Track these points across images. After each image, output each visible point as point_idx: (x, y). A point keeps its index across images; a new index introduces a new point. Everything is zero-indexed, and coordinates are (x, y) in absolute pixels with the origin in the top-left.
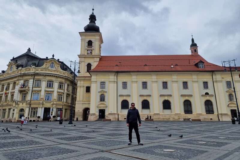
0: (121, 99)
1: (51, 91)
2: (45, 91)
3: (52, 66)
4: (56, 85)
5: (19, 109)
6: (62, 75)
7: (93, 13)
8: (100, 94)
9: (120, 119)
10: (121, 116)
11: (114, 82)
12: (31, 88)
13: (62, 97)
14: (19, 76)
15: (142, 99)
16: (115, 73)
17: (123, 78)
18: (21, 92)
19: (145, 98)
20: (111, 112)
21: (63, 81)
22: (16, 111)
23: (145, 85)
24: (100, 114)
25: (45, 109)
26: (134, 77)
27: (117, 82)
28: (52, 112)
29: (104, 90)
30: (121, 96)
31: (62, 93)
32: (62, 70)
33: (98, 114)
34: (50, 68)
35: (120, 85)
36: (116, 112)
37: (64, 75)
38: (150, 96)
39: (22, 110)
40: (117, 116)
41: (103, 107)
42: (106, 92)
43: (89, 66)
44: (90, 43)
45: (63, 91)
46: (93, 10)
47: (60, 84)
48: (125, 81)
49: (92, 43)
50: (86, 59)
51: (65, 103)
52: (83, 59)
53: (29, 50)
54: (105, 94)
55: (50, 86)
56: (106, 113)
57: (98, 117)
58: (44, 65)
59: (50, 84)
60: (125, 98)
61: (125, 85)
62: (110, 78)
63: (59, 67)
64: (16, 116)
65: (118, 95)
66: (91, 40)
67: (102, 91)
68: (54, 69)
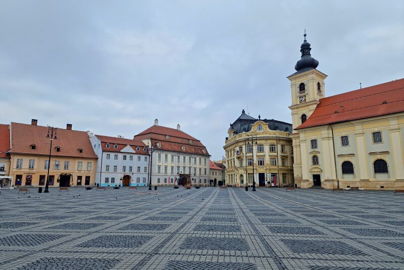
0: (340, 161)
1: (262, 156)
2: (257, 156)
3: (260, 128)
4: (267, 148)
5: (239, 175)
6: (272, 136)
7: (305, 41)
8: (312, 155)
9: (341, 187)
10: (343, 183)
11: (329, 137)
12: (245, 154)
13: (275, 161)
14: (235, 143)
15: (373, 159)
16: (327, 126)
17: (340, 131)
18: (238, 158)
19: (379, 157)
20: (328, 178)
21: (274, 142)
22: (238, 176)
23: (377, 137)
24: (315, 180)
25: (260, 174)
26: (358, 127)
27: (333, 138)
28: (267, 178)
29: (316, 150)
30: (340, 156)
31: (275, 156)
32: (271, 131)
33: (311, 180)
34: (258, 131)
35: (338, 141)
36: (335, 178)
37: (275, 136)
38: (387, 152)
39: (241, 176)
40: (336, 184)
41: (317, 172)
42: (319, 153)
43: (304, 117)
44: (302, 87)
45: (276, 154)
46: (305, 35)
47: (271, 147)
48: (344, 134)
49: (304, 87)
50: (299, 110)
51: (281, 167)
52: (296, 110)
53: (243, 112)
54: (318, 155)
55: (261, 151)
56: (322, 180)
57: (313, 184)
58: (252, 129)
59: (261, 148)
60: (346, 159)
61: (345, 141)
62: (322, 134)
63: (268, 128)
64: (239, 181)
65: (336, 156)
66: (303, 82)
67: (314, 151)
68: (261, 131)
